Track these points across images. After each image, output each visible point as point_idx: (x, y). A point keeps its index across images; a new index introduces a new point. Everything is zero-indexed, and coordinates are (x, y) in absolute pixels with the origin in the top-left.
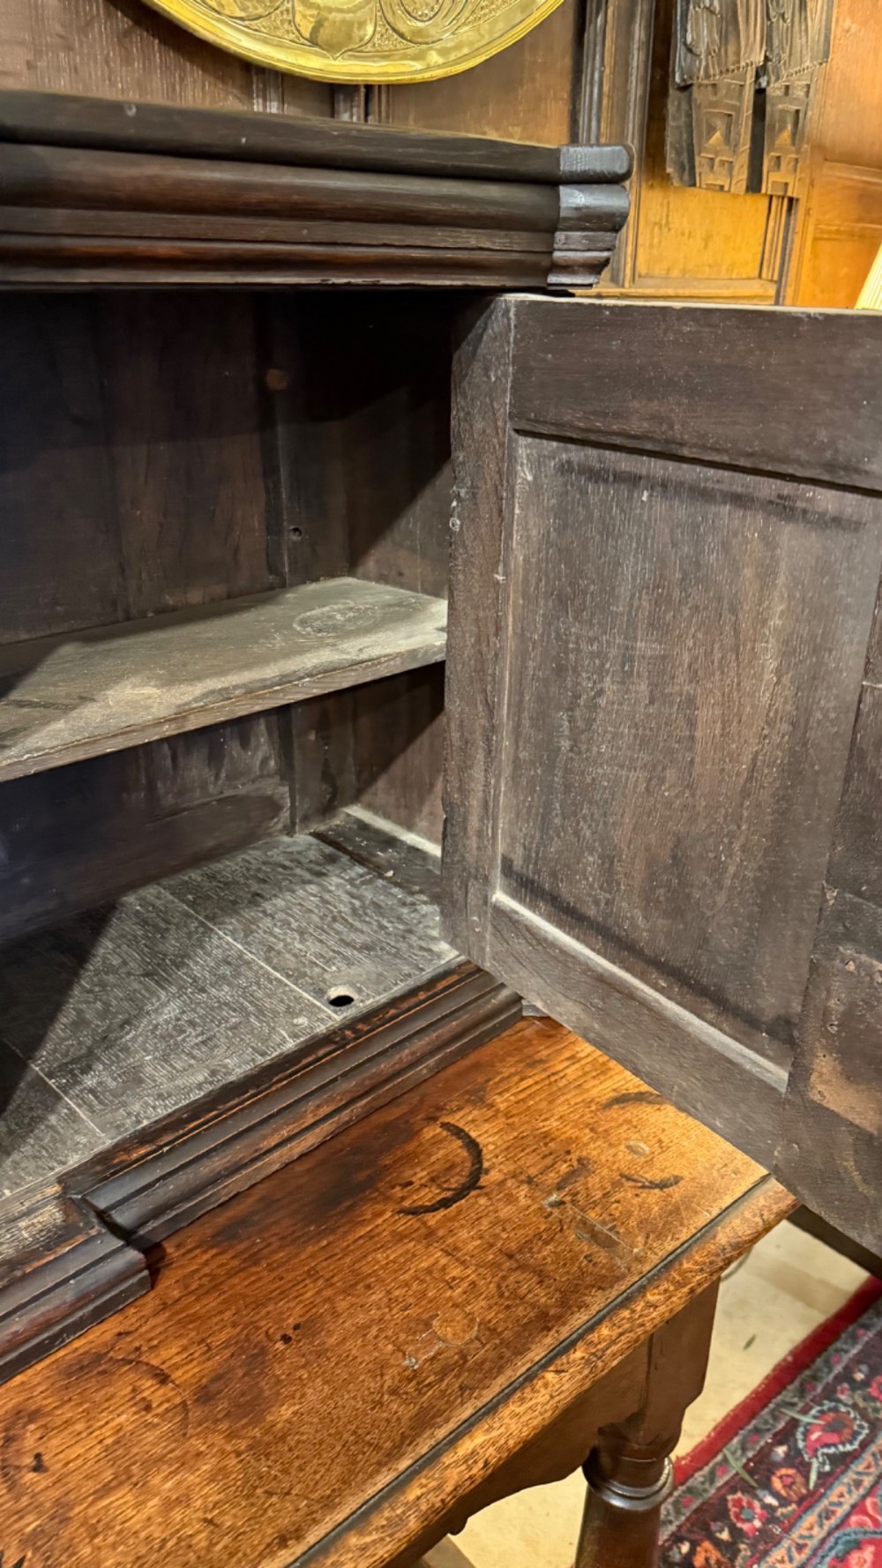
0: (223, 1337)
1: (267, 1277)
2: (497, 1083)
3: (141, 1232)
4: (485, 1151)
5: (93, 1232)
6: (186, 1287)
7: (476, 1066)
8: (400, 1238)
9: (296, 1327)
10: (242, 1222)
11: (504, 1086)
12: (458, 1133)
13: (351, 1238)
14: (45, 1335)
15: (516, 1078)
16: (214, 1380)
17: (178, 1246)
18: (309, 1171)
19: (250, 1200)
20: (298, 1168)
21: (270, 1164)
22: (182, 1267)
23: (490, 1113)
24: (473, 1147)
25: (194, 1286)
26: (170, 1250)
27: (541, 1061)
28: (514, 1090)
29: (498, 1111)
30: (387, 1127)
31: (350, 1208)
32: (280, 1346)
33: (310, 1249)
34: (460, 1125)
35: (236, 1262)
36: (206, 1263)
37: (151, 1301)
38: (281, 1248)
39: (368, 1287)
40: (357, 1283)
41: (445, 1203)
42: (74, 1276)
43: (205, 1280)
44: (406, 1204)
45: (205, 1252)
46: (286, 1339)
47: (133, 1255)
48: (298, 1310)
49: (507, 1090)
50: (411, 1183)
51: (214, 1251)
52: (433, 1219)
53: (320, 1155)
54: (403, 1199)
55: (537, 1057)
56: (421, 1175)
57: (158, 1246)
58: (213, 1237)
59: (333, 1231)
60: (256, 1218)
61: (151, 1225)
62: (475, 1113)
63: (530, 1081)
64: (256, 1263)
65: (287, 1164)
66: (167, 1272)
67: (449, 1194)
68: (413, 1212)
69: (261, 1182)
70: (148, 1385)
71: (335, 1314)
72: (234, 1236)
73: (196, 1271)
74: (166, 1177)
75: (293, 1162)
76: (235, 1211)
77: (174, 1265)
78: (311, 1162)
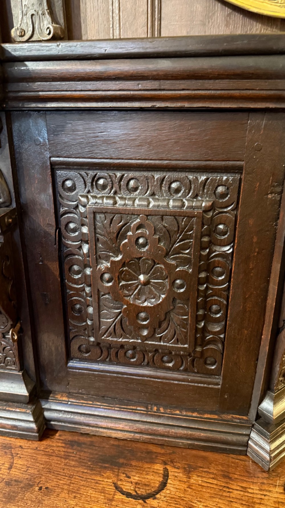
0: (32, 471)
1: (62, 466)
2: (203, 471)
3: (52, 423)
4: (164, 491)
5: (28, 411)
6: (46, 448)
7: (204, 458)
8: (103, 491)
9: (47, 488)
10: (79, 444)
11: (203, 474)
12: (166, 476)
13: (93, 477)
14: (3, 430)
15: (212, 476)
16: (15, 481)
17: (60, 436)
18: (113, 445)
19: (89, 439)
20: (112, 442)
21: (102, 432)
22: (53, 442)
23: (185, 480)
24: (163, 485)
25: (47, 450)
26: (57, 435)
27: (230, 478)
28: (204, 479)
29: (188, 481)
30: (149, 453)
31: (105, 468)
32: (37, 488)
33: (80, 469)
34: (170, 474)
35: (63, 453)
36: (58, 447)
37: (36, 444)
38: (76, 461)
39: (75, 497)
40: (75, 493)
41: (129, 495)
43: (52, 451)
44: (119, 483)
45: (62, 443)
46: (40, 488)
47: (34, 426)
48: (53, 484)
49: (202, 477)
50: (129, 477)
51: (63, 445)
52: (119, 496)
53: (121, 443)
54: (121, 480)
55: (231, 475)
56: (136, 478)
57: (55, 431)
58: (69, 441)
59: (92, 470)
60: (83, 446)
61: (55, 423)
62: (181, 475)
63: (215, 482)
64: (65, 459)
65: (109, 437)
66: (48, 440)
67: (134, 493)
68: (117, 488)
69: (98, 436)
70: (7, 465)
71: (58, 495)
72: (72, 446)
73: (53, 446)
74: (65, 411)
75: (112, 438)
76: (82, 439)
77: (52, 440)
78: (116, 443)
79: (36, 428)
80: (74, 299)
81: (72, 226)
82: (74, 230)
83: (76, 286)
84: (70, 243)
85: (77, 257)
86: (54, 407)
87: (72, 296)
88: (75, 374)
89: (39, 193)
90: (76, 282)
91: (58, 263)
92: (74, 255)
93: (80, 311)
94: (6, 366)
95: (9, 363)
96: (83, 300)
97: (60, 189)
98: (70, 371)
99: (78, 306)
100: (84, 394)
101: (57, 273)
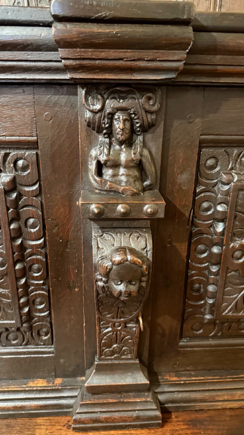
5: (148, 400)
10: (200, 422)
14: (124, 424)
17: (176, 417)
18: (231, 416)
19: (206, 415)
20: (228, 413)
21: (217, 406)
22: (174, 426)
26: (173, 417)
36: (182, 429)
37: (160, 432)
42: (138, 410)
45: (184, 425)
47: (158, 413)
51: (186, 427)
53: (238, 412)
57: (170, 412)
58: (189, 421)
60: (206, 423)
61: (170, 405)
65: (224, 409)
66: (169, 424)
69: (213, 410)
72: (195, 425)
73: (177, 430)
74: (179, 392)
75: (226, 409)
76: (199, 416)
77: (172, 423)
78: (233, 413)
79: (161, 415)
80: (195, 279)
81: (205, 205)
82: (208, 209)
83: (199, 265)
84: (201, 222)
85: (205, 236)
86: (166, 389)
87: (193, 275)
88: (185, 353)
89: (181, 173)
90: (202, 261)
91: (187, 243)
92: (203, 234)
93: (198, 290)
94: (121, 356)
95: (126, 353)
96: (204, 279)
97: (202, 168)
98: (181, 350)
99: (197, 286)
100: (191, 370)
101: (185, 254)
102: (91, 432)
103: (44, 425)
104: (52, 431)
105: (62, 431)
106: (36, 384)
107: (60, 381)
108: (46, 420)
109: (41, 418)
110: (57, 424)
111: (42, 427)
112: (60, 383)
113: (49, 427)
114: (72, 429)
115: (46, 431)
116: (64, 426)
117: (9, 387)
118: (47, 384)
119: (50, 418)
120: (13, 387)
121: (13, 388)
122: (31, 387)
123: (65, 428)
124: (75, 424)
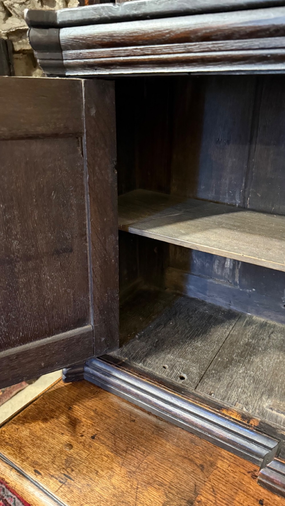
102: (279, 497)
103: (227, 460)
104: (235, 471)
105: (245, 476)
106: (229, 414)
107: (256, 423)
108: (231, 456)
109: (226, 451)
110: (241, 466)
111: (225, 461)
112: (256, 425)
113: (232, 465)
114: (257, 480)
115: (228, 467)
116: (249, 472)
117: (202, 404)
118: (241, 420)
119: (235, 456)
120: (206, 405)
121: (205, 407)
122: (223, 414)
123: (249, 475)
124: (263, 478)
